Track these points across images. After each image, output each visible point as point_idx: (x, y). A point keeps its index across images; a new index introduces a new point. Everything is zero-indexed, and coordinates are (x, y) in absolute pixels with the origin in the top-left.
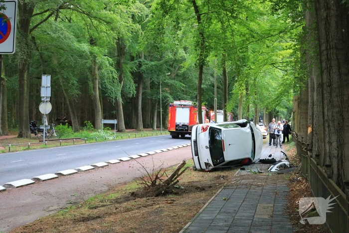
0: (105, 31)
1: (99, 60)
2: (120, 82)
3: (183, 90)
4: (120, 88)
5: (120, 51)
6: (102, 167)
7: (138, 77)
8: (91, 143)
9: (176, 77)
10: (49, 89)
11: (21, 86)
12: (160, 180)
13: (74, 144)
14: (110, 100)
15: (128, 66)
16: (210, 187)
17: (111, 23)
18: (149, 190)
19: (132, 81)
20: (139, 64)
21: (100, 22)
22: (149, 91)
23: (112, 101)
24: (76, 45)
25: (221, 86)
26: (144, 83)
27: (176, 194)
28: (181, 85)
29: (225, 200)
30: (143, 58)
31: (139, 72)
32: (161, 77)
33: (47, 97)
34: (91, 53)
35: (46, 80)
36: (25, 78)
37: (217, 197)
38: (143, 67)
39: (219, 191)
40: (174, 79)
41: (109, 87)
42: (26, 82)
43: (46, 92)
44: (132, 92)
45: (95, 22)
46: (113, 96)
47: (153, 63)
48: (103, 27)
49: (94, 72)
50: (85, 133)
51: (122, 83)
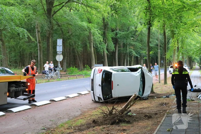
0: (95, 14)
1: (92, 31)
2: (105, 43)
3: (141, 48)
4: (105, 47)
5: (105, 26)
6: (85, 95)
7: (115, 41)
8: (87, 77)
9: (137, 41)
10: (61, 47)
11: (48, 46)
12: (116, 110)
13: (77, 78)
14: (100, 53)
15: (110, 35)
16: (156, 114)
17: (97, 9)
18: (107, 118)
19: (112, 43)
20: (116, 34)
21: (91, 9)
22: (122, 49)
23: (102, 54)
24: (80, 23)
25: (161, 45)
26: (119, 44)
27: (128, 122)
28: (139, 45)
29: (169, 131)
30: (118, 30)
31: (116, 38)
32: (129, 41)
33: (60, 52)
34: (88, 27)
35: (60, 42)
36: (50, 42)
37: (162, 127)
38: (118, 35)
39: (164, 119)
40: (136, 42)
41: (99, 46)
42: (51, 43)
43: (60, 48)
44: (112, 48)
45: (89, 9)
46: (102, 51)
47: (123, 33)
48: (94, 12)
49: (91, 38)
50: (85, 71)
51: (107, 44)
